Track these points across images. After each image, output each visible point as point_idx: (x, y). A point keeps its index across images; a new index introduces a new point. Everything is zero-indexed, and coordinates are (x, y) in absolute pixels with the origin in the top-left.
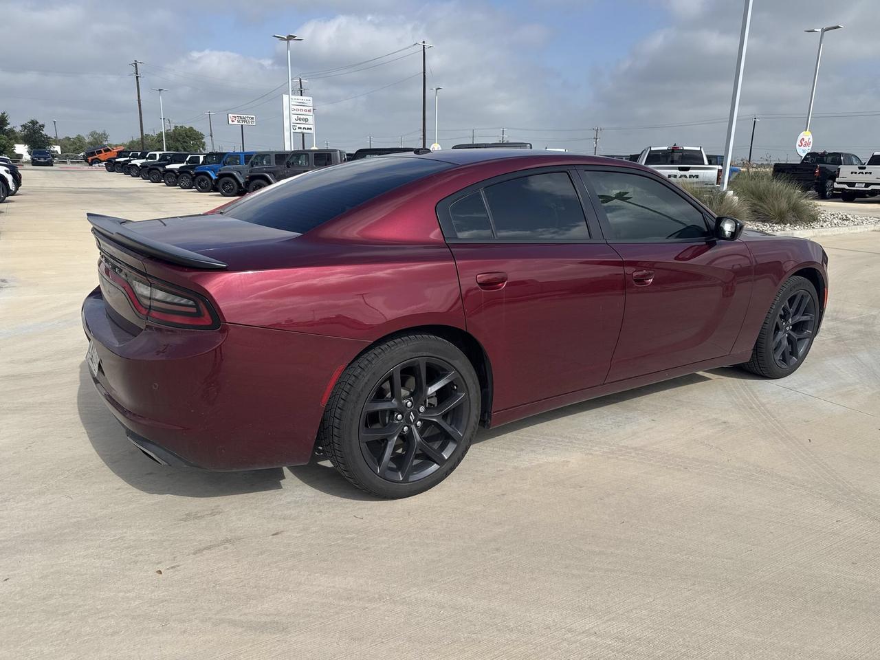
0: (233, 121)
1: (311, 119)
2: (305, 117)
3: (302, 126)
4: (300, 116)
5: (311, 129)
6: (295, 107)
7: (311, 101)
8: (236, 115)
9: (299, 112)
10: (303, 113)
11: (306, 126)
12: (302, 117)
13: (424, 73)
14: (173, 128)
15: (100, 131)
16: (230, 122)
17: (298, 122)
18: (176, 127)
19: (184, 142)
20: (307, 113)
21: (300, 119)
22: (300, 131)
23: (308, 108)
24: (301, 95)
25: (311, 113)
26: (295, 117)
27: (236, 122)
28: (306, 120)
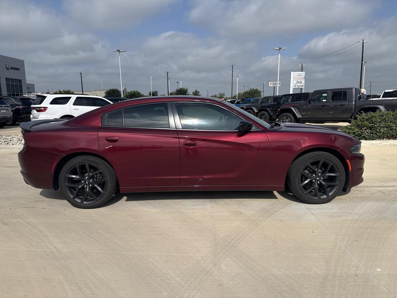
0: (270, 85)
1: (303, 82)
2: (300, 81)
3: (299, 85)
4: (298, 81)
5: (303, 86)
6: (296, 77)
7: (304, 74)
8: (272, 83)
9: (298, 79)
10: (300, 79)
11: (301, 85)
12: (299, 81)
13: (363, 55)
14: (249, 90)
15: (222, 93)
16: (269, 86)
17: (297, 83)
18: (251, 89)
19: (253, 95)
20: (302, 79)
21: (298, 82)
22: (298, 87)
23: (302, 77)
24: (302, 71)
25: (303, 79)
26: (296, 81)
27: (272, 86)
28: (301, 82)
